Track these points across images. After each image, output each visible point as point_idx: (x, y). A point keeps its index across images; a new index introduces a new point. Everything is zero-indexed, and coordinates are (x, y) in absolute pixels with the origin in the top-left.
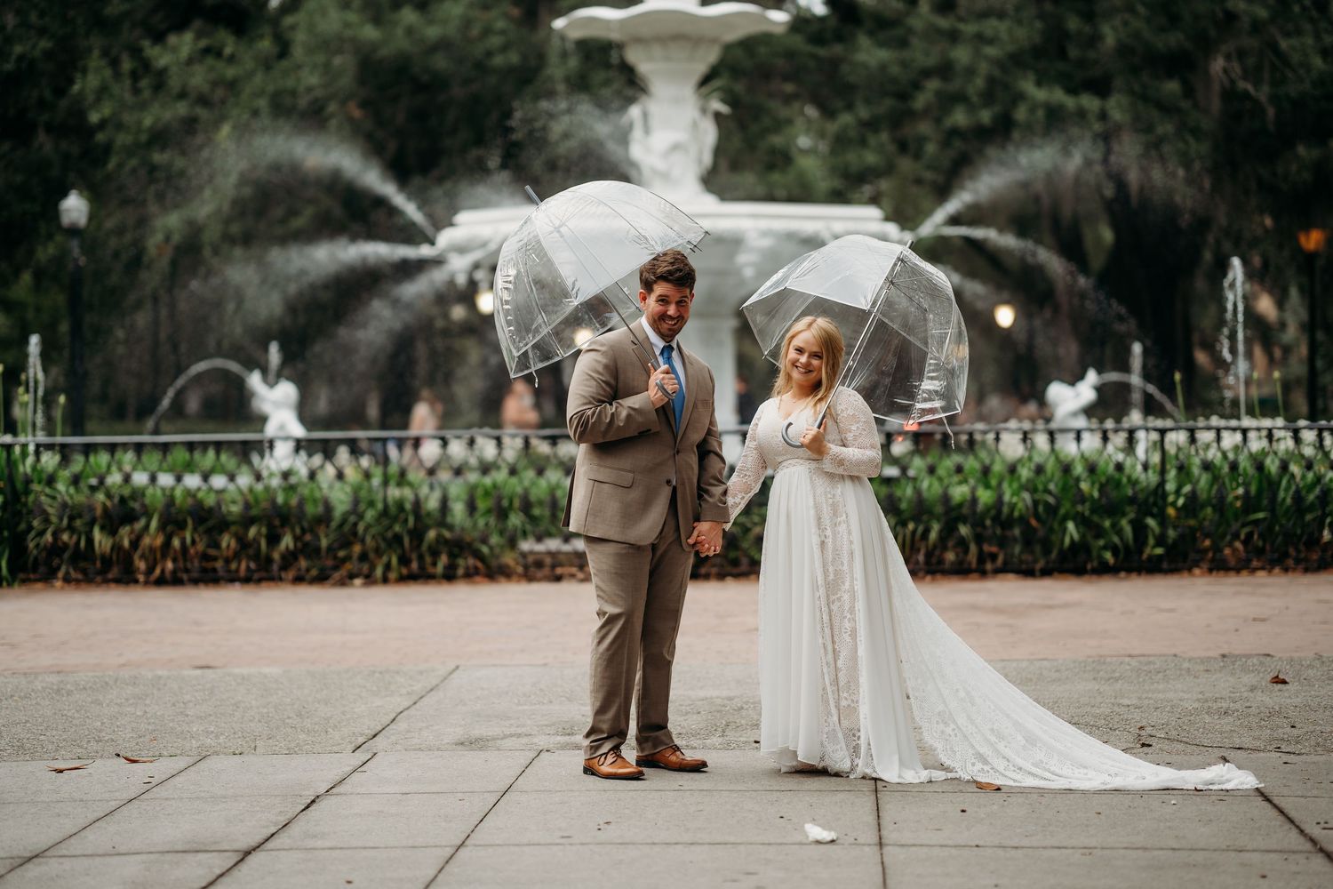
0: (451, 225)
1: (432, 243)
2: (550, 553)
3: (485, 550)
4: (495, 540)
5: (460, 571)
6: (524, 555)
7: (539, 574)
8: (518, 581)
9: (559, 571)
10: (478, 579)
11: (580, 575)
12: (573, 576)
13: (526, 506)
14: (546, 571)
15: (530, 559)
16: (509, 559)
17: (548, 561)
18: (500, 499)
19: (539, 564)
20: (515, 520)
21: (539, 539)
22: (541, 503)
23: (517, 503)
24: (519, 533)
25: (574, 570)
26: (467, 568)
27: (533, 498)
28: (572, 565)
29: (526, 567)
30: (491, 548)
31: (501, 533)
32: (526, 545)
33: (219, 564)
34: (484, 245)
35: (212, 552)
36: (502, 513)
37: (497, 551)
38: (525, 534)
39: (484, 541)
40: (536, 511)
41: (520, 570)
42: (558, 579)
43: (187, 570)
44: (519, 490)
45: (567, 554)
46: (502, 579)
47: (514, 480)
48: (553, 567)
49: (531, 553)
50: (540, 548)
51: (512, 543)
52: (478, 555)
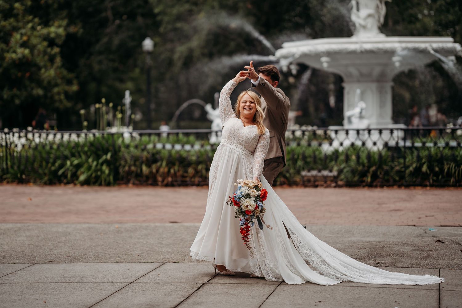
0: (281, 48)
1: (274, 55)
2: (313, 176)
3: (288, 175)
4: (292, 171)
5: (278, 183)
6: (303, 177)
7: (309, 184)
8: (301, 187)
9: (317, 183)
10: (285, 186)
11: (325, 185)
12: (322, 186)
13: (304, 158)
14: (312, 183)
15: (306, 178)
16: (297, 179)
17: (312, 179)
18: (294, 155)
19: (309, 181)
20: (300, 163)
21: (309, 171)
22: (310, 156)
23: (301, 157)
24: (301, 168)
25: (322, 183)
26: (281, 182)
27: (307, 154)
28: (322, 181)
29: (304, 182)
30: (290, 174)
31: (295, 168)
32: (304, 173)
33: (188, 179)
34: (293, 55)
35: (186, 174)
36: (294, 161)
37: (292, 175)
38: (303, 169)
39: (288, 171)
40: (309, 160)
41: (301, 183)
42: (316, 186)
43: (176, 181)
44: (301, 152)
45: (320, 177)
46: (295, 187)
47: (299, 148)
48: (315, 181)
49: (306, 176)
50: (309, 174)
51: (298, 172)
52: (285, 177)
